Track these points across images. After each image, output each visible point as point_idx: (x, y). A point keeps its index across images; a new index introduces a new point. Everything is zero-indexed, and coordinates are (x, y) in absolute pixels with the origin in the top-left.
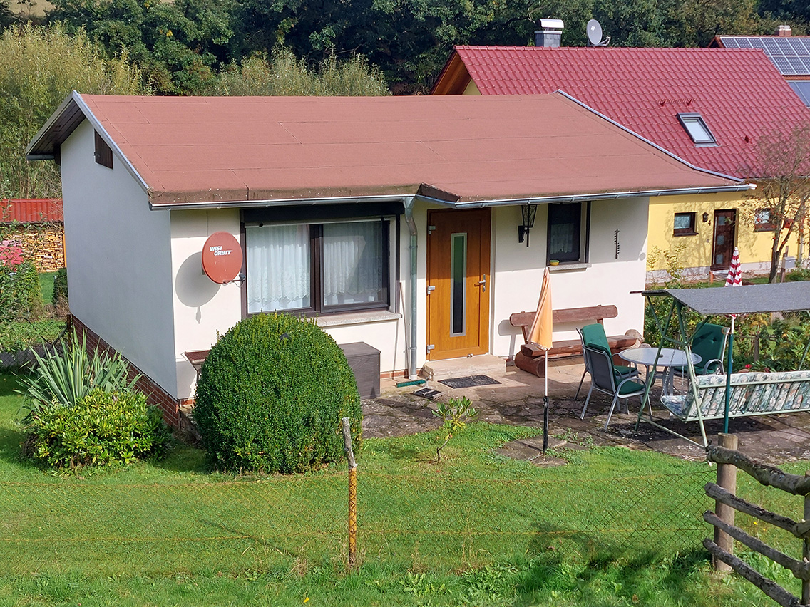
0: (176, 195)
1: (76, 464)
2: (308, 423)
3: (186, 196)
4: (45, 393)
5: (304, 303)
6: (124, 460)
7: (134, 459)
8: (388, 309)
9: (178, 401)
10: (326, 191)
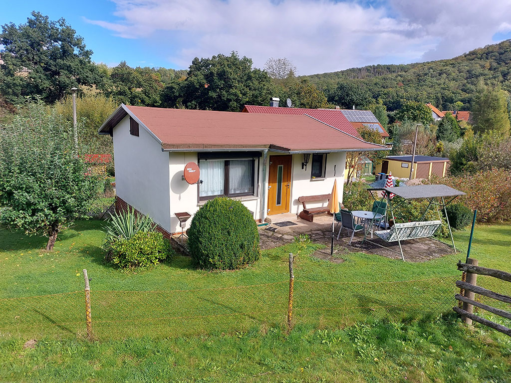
0: (173, 146)
1: (132, 266)
2: (242, 246)
3: (178, 146)
4: (115, 232)
5: (221, 193)
6: (154, 263)
7: (158, 262)
8: (253, 195)
9: (171, 234)
10: (235, 146)
